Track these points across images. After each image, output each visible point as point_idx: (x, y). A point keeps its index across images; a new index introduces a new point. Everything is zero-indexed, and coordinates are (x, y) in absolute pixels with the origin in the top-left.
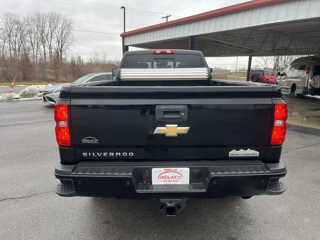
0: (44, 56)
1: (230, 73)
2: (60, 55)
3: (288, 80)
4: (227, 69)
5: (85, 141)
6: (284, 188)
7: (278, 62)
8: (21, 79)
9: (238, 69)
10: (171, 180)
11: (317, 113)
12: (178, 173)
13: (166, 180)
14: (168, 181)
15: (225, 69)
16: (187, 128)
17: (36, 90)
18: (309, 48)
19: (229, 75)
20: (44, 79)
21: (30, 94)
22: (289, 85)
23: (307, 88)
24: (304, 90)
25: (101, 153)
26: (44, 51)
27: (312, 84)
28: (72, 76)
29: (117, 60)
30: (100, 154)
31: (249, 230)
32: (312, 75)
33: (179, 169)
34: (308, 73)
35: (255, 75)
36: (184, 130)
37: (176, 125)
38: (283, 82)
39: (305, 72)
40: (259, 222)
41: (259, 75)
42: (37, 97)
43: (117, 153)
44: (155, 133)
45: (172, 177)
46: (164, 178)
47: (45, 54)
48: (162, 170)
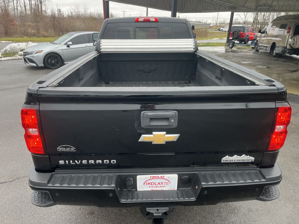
0: (24, 8)
1: (211, 27)
2: (40, 6)
3: (269, 38)
4: (207, 23)
5: (60, 149)
6: (277, 193)
7: (257, 15)
8: (2, 34)
9: (218, 23)
10: (157, 186)
11: (295, 75)
12: (165, 179)
13: (152, 186)
14: (154, 187)
15: (205, 22)
16: (177, 135)
17: (17, 48)
18: (291, 5)
19: (209, 29)
20: (25, 34)
21: (11, 53)
22: (269, 44)
23: (286, 48)
24: (283, 49)
25: (80, 161)
26: (24, 3)
27: (292, 45)
28: (53, 30)
29: (98, 12)
30: (78, 162)
31: (234, 220)
32: (293, 35)
33: (166, 176)
34: (288, 32)
35: (236, 31)
36: (173, 137)
37: (165, 133)
38: (263, 40)
39: (286, 31)
40: (243, 211)
41: (240, 32)
42: (19, 56)
43: (97, 161)
44: (140, 140)
45: (159, 183)
46: (150, 184)
47: (25, 6)
48: (148, 177)
